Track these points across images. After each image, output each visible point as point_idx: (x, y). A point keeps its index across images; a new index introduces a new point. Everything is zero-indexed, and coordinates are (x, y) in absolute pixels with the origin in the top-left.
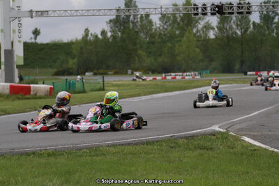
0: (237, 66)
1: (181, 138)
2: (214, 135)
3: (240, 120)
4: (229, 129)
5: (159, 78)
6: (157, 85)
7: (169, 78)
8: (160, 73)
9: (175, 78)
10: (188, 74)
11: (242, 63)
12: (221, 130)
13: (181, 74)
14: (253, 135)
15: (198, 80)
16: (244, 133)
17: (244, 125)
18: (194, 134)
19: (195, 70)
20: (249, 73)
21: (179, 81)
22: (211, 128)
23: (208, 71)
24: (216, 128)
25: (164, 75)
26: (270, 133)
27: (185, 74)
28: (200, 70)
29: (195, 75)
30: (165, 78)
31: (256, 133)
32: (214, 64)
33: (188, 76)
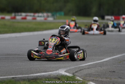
0: (94, 10)
1: (24, 79)
2: (59, 79)
3: (89, 65)
4: (76, 74)
5: (8, 17)
6: (5, 25)
7: (18, 17)
8: (9, 12)
9: (25, 18)
10: (40, 14)
11: (100, 6)
12: (67, 74)
13: (32, 14)
14: (102, 81)
15: (50, 22)
16: (92, 78)
17: (93, 71)
18: (37, 76)
19: (48, 11)
20: (107, 17)
21: (29, 22)
22: (57, 72)
23: (63, 13)
24: (62, 72)
25: (13, 15)
26: (120, 80)
27: (37, 15)
28: (54, 11)
29: (48, 17)
30: (14, 18)
31: (104, 80)
32: (70, 6)
33: (40, 17)
